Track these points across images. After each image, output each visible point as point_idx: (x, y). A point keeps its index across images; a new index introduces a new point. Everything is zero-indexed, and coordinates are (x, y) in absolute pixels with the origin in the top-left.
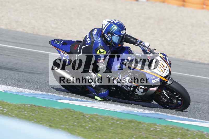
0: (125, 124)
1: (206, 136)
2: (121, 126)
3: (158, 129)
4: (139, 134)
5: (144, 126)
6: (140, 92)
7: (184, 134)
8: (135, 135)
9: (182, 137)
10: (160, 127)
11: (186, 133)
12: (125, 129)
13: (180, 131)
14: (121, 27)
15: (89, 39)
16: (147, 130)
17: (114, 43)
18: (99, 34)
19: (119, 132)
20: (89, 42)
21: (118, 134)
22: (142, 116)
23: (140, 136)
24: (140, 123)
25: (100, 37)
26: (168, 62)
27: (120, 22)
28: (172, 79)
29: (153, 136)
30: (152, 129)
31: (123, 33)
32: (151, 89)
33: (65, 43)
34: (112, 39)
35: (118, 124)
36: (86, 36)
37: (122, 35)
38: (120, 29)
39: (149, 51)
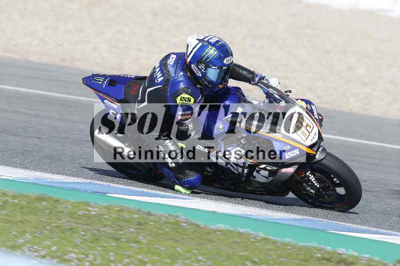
0: (29, 203)
1: (184, 224)
2: (22, 208)
3: (93, 213)
4: (57, 223)
5: (66, 207)
6: (262, 176)
7: (143, 221)
8: (49, 225)
9: (138, 227)
10: (96, 209)
11: (147, 219)
12: (30, 213)
13: (136, 216)
14: (224, 50)
16: (71, 214)
17: (210, 82)
18: (179, 65)
19: (18, 218)
20: (160, 80)
21: (16, 223)
22: (62, 187)
23: (57, 227)
24: (58, 201)
25: (182, 70)
26: (317, 117)
27: (222, 40)
28: (324, 150)
29: (83, 225)
30: (80, 213)
32: (284, 170)
33: (114, 81)
34: (206, 74)
35: (15, 204)
36: (154, 68)
37: (225, 65)
38: (222, 55)
39: (279, 95)
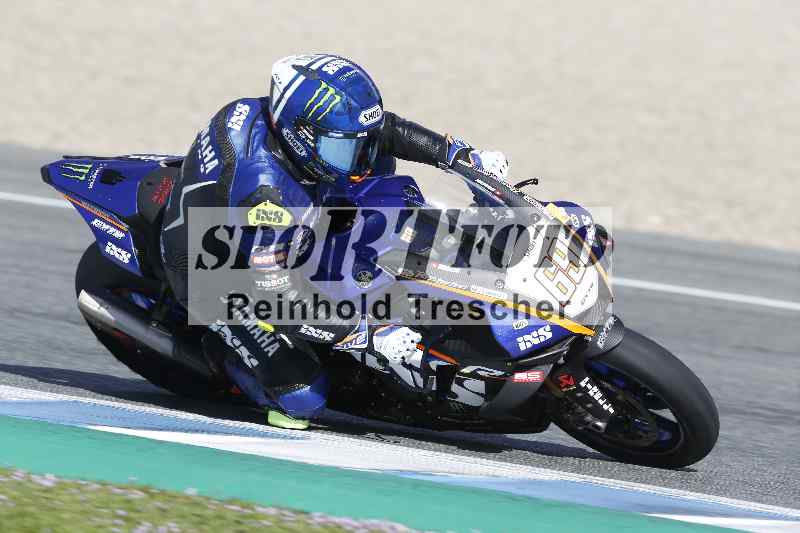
6: (471, 392)
15: (213, 153)
17: (329, 169)
20: (211, 166)
25: (263, 143)
27: (357, 66)
31: (369, 122)
32: (519, 376)
34: (316, 150)
36: (199, 136)
37: (363, 129)
38: (354, 104)
39: (499, 197)
